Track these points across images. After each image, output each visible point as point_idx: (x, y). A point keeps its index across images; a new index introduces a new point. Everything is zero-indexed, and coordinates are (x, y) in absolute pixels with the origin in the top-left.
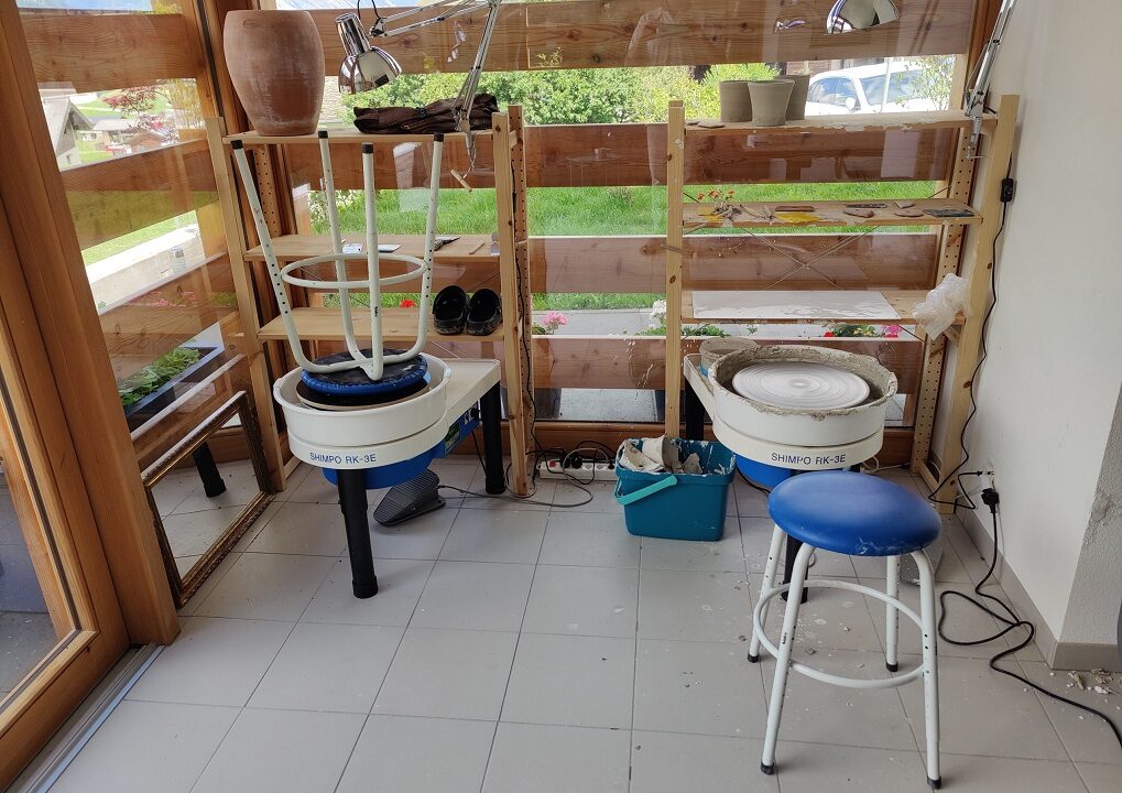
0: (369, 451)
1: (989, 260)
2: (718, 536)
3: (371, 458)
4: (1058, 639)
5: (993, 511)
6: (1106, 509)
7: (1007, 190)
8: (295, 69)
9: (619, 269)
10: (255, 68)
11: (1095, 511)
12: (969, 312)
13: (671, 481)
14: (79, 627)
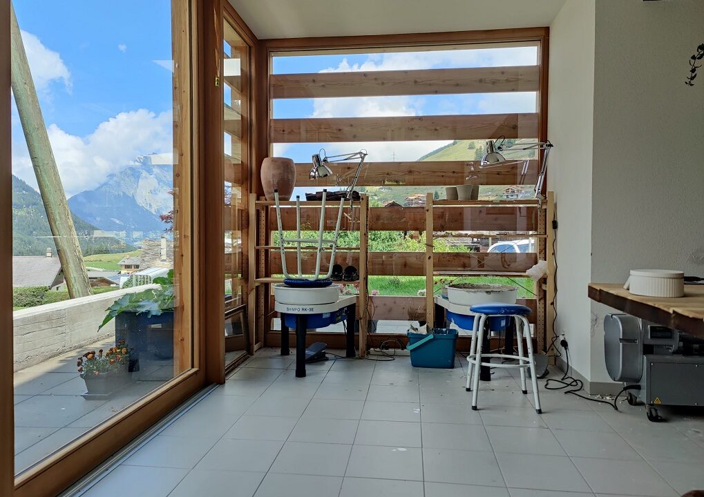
0: (311, 307)
1: (553, 252)
2: (452, 367)
3: (312, 309)
4: (589, 380)
5: (566, 349)
6: (596, 320)
7: (555, 225)
8: (288, 176)
9: (405, 265)
10: (274, 175)
11: (592, 321)
12: (548, 272)
13: (431, 337)
14: (193, 367)
